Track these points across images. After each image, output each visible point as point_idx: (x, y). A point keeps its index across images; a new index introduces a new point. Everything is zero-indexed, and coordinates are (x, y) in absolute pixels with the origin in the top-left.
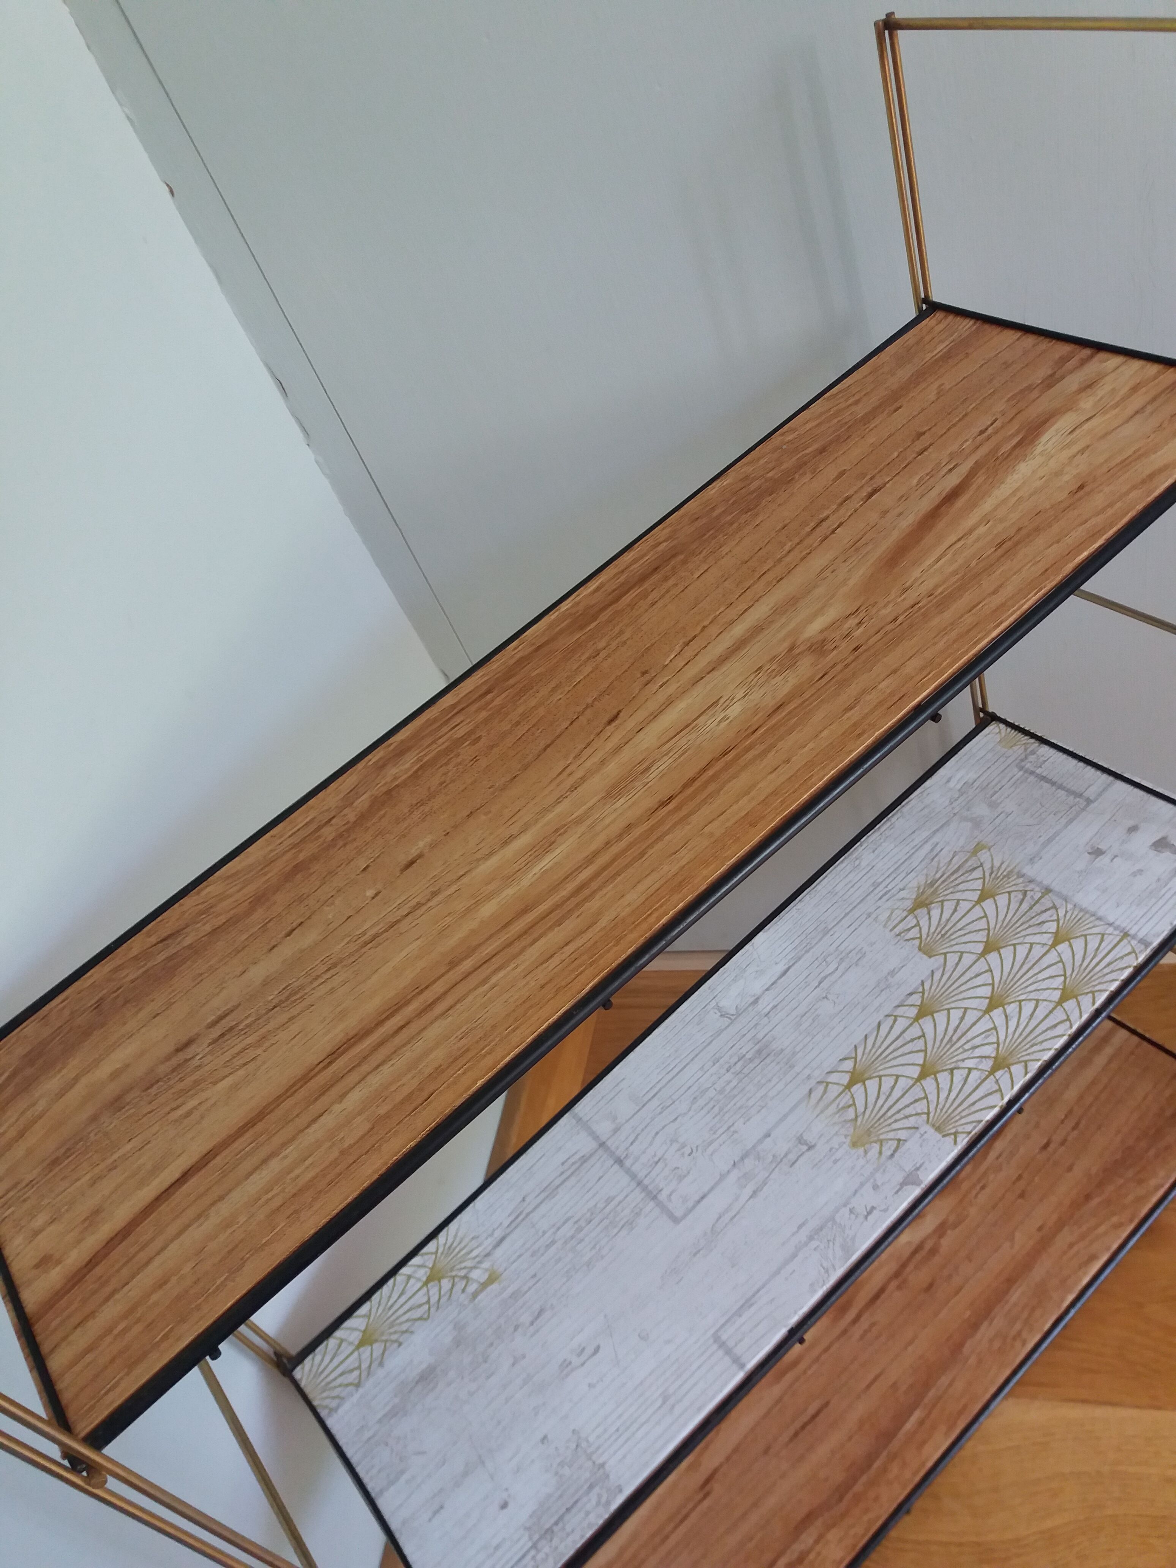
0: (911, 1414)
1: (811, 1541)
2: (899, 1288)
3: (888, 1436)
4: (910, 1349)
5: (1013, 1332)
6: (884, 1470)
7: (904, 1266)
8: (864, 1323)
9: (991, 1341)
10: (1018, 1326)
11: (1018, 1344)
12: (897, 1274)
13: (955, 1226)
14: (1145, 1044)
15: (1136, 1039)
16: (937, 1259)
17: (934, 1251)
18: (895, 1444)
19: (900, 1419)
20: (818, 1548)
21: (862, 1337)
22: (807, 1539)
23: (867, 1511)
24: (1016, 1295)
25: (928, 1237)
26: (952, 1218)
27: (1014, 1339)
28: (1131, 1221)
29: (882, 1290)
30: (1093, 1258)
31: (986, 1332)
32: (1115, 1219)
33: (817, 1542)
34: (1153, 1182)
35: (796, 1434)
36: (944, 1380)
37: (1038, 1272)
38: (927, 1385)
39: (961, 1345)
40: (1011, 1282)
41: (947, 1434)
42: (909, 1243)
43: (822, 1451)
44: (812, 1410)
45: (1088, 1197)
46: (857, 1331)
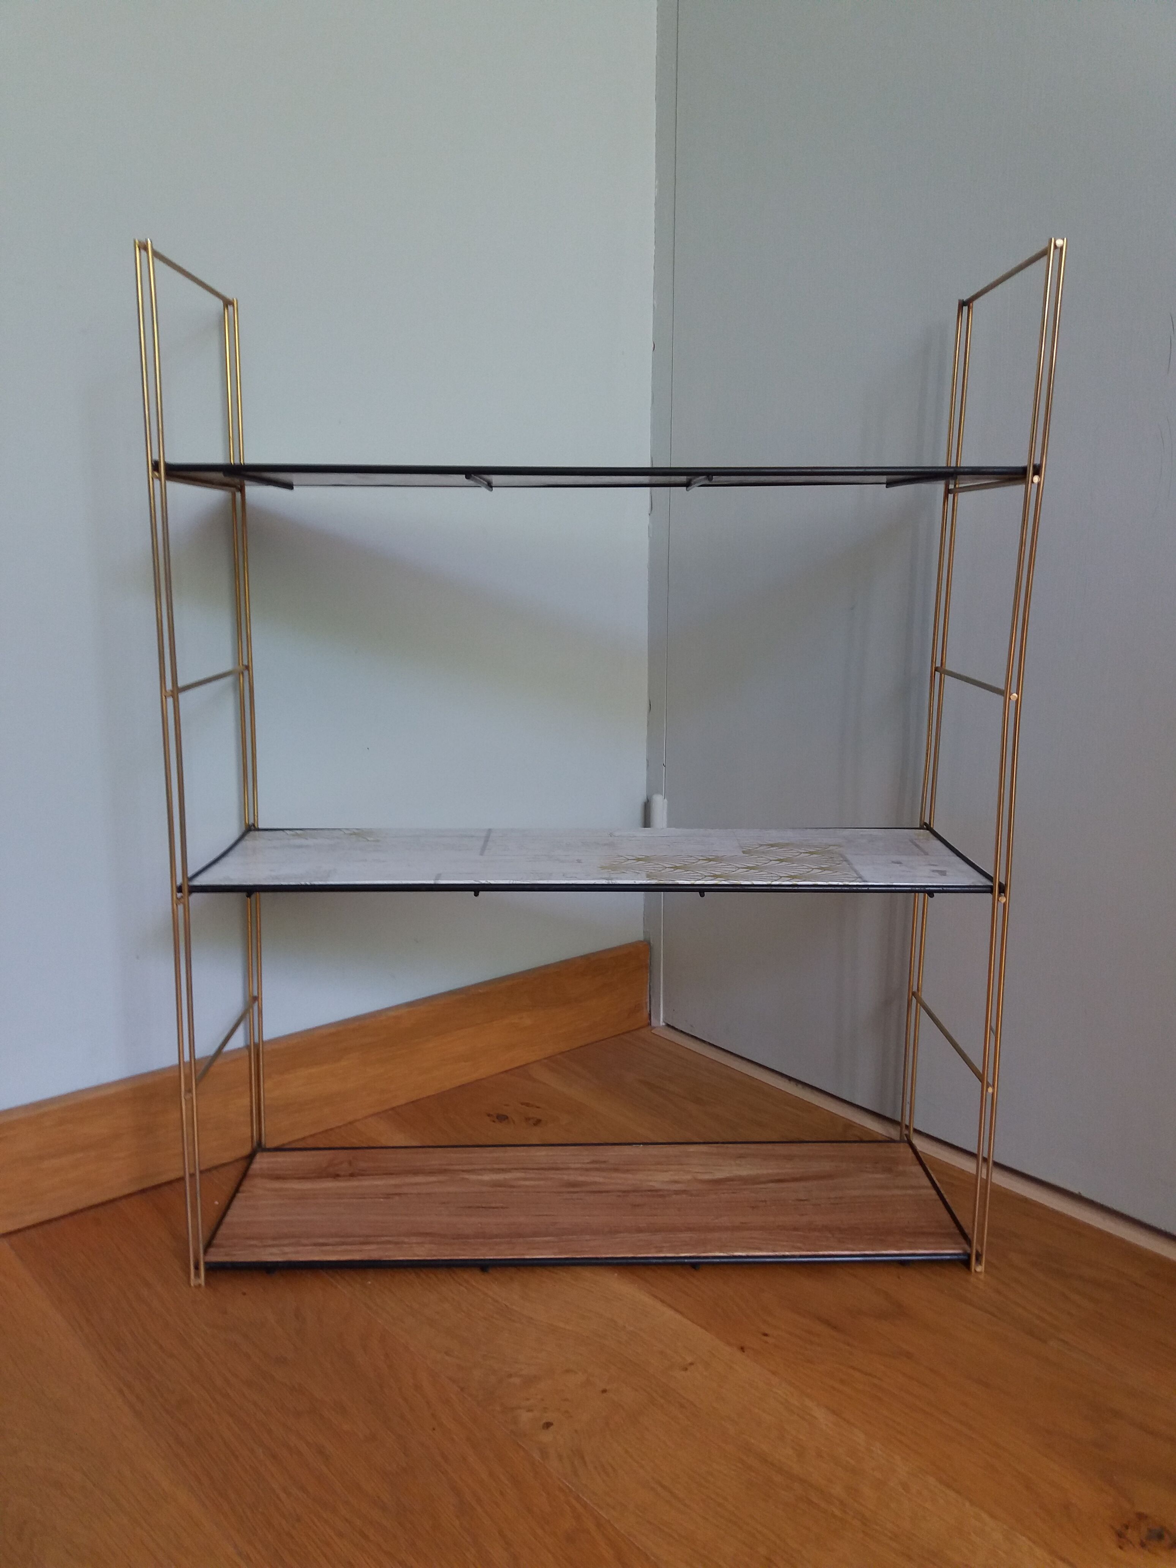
0: (546, 1236)
1: (415, 1241)
3: (520, 1236)
4: (587, 1217)
8: (575, 1196)
10: (664, 1245)
12: (624, 1192)
13: (692, 1195)
14: (940, 1203)
15: (937, 1197)
19: (535, 1234)
20: (414, 1245)
22: (414, 1239)
25: (668, 1190)
27: (656, 1247)
29: (607, 1192)
32: (799, 1245)
33: (416, 1243)
34: (850, 1246)
36: (588, 1237)
39: (620, 1232)
40: (690, 1229)
41: (554, 1254)
44: (493, 1205)
45: (796, 1229)
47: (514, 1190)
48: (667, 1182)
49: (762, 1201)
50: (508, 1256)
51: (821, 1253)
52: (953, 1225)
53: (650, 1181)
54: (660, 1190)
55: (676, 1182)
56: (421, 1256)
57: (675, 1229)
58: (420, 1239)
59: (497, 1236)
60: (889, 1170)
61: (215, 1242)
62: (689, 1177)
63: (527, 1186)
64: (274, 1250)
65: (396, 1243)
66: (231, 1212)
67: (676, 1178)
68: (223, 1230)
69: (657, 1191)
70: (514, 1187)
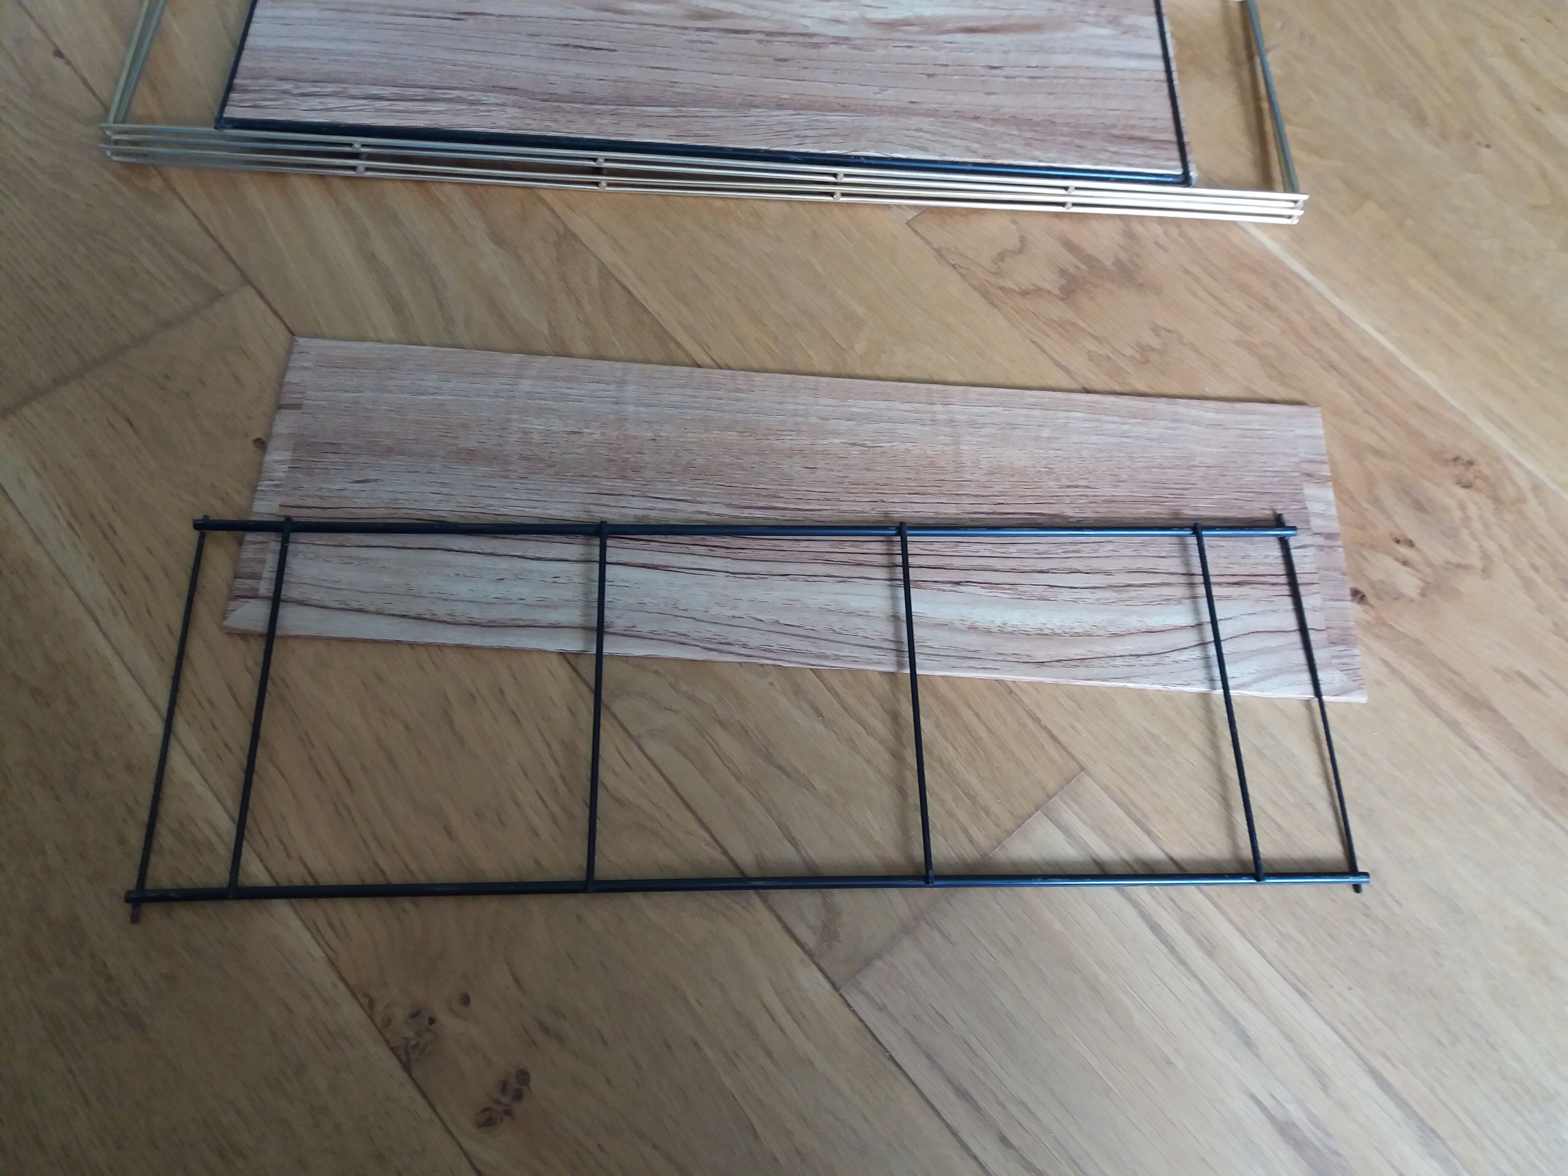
1: (494, 101)
2: (760, 41)
3: (629, 102)
5: (804, 133)
6: (599, 114)
7: (782, 34)
8: (704, 36)
9: (780, 123)
11: (796, 141)
12: (768, 34)
13: (855, 47)
16: (812, 53)
17: (816, 46)
18: (627, 110)
21: (691, 41)
22: (492, 98)
23: (556, 121)
24: (835, 118)
25: (825, 36)
26: (857, 42)
28: (985, 157)
29: (747, 32)
30: (925, 150)
31: (784, 115)
34: (1037, 153)
35: (566, 45)
36: (713, 112)
37: (874, 121)
38: (696, 103)
40: (844, 108)
42: (807, 27)
43: (572, 69)
44: (596, 44)
45: (976, 118)
46: (694, 36)
47: (627, 18)
48: (826, 19)
49: (942, 65)
50: (611, 136)
51: (999, 162)
52: (1170, 125)
53: (803, 16)
54: (815, 35)
55: (837, 21)
56: (501, 127)
57: (826, 107)
58: (502, 98)
59: (598, 101)
60: (1114, 22)
61: (237, 81)
62: (855, 14)
63: (643, 13)
64: (314, 102)
65: (471, 103)
66: (254, 28)
67: (838, 14)
68: (245, 62)
69: (810, 35)
70: (623, 12)
